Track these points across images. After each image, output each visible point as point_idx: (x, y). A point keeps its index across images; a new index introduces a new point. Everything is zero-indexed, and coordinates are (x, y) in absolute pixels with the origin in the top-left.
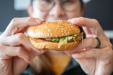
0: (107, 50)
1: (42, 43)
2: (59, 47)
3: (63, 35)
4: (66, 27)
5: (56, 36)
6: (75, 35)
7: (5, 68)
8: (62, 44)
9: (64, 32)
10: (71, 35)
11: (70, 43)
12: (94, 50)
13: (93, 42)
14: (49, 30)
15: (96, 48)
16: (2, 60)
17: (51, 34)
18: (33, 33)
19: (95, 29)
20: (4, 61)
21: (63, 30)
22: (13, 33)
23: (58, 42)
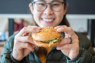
0: (75, 45)
1: (40, 44)
2: (49, 46)
3: (51, 39)
4: (53, 35)
5: (48, 40)
6: (58, 39)
7: (20, 54)
8: (50, 45)
9: (52, 38)
10: (55, 39)
11: (55, 43)
12: (68, 45)
13: (68, 41)
14: (44, 37)
15: (70, 43)
16: (18, 50)
17: (45, 40)
18: (35, 37)
19: (70, 33)
20: (19, 50)
21: (51, 37)
22: (23, 35)
23: (49, 43)
